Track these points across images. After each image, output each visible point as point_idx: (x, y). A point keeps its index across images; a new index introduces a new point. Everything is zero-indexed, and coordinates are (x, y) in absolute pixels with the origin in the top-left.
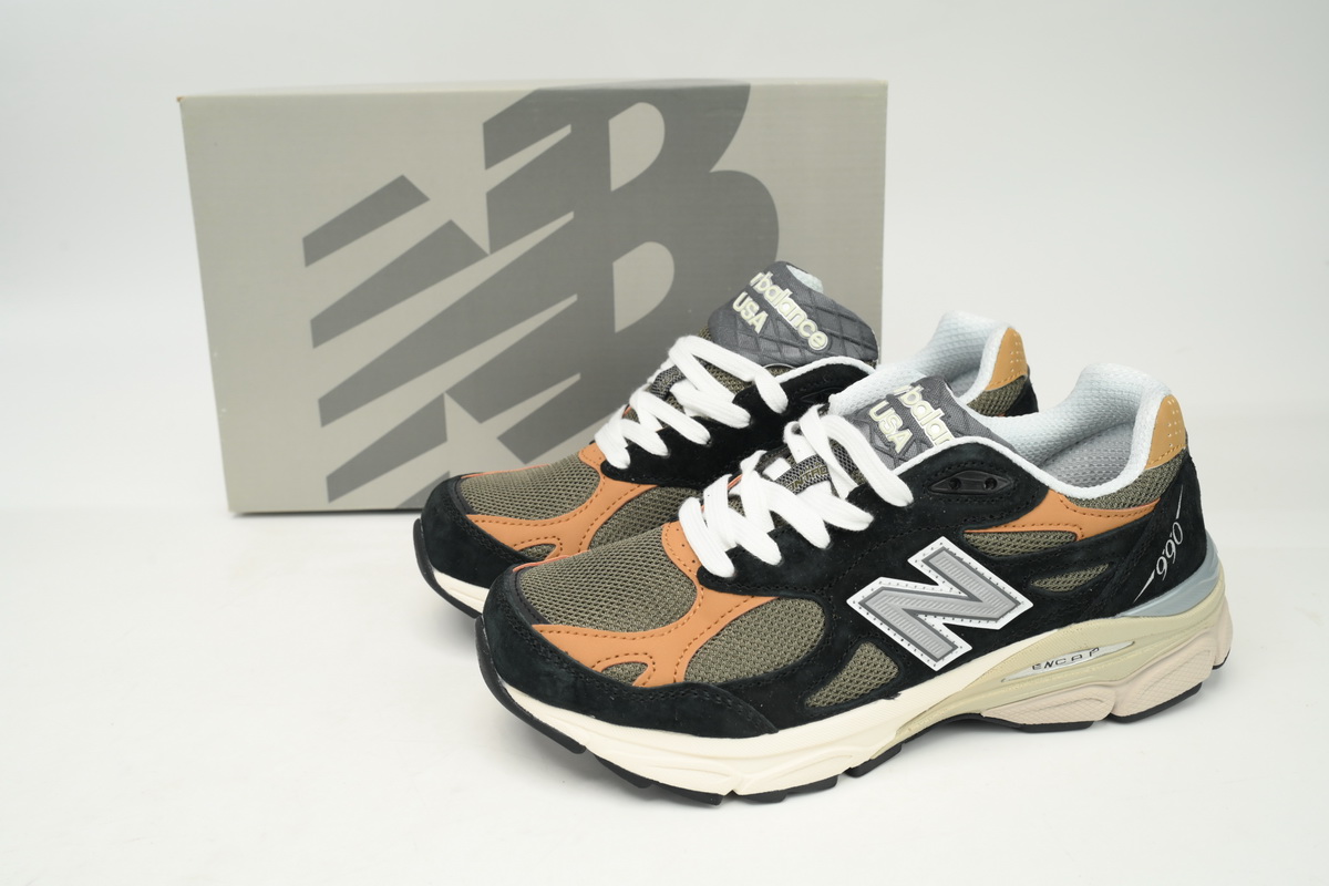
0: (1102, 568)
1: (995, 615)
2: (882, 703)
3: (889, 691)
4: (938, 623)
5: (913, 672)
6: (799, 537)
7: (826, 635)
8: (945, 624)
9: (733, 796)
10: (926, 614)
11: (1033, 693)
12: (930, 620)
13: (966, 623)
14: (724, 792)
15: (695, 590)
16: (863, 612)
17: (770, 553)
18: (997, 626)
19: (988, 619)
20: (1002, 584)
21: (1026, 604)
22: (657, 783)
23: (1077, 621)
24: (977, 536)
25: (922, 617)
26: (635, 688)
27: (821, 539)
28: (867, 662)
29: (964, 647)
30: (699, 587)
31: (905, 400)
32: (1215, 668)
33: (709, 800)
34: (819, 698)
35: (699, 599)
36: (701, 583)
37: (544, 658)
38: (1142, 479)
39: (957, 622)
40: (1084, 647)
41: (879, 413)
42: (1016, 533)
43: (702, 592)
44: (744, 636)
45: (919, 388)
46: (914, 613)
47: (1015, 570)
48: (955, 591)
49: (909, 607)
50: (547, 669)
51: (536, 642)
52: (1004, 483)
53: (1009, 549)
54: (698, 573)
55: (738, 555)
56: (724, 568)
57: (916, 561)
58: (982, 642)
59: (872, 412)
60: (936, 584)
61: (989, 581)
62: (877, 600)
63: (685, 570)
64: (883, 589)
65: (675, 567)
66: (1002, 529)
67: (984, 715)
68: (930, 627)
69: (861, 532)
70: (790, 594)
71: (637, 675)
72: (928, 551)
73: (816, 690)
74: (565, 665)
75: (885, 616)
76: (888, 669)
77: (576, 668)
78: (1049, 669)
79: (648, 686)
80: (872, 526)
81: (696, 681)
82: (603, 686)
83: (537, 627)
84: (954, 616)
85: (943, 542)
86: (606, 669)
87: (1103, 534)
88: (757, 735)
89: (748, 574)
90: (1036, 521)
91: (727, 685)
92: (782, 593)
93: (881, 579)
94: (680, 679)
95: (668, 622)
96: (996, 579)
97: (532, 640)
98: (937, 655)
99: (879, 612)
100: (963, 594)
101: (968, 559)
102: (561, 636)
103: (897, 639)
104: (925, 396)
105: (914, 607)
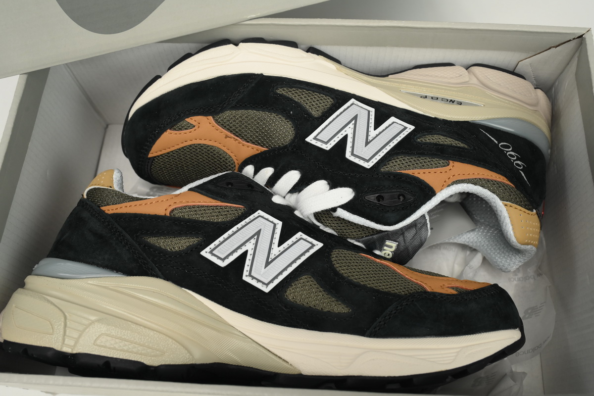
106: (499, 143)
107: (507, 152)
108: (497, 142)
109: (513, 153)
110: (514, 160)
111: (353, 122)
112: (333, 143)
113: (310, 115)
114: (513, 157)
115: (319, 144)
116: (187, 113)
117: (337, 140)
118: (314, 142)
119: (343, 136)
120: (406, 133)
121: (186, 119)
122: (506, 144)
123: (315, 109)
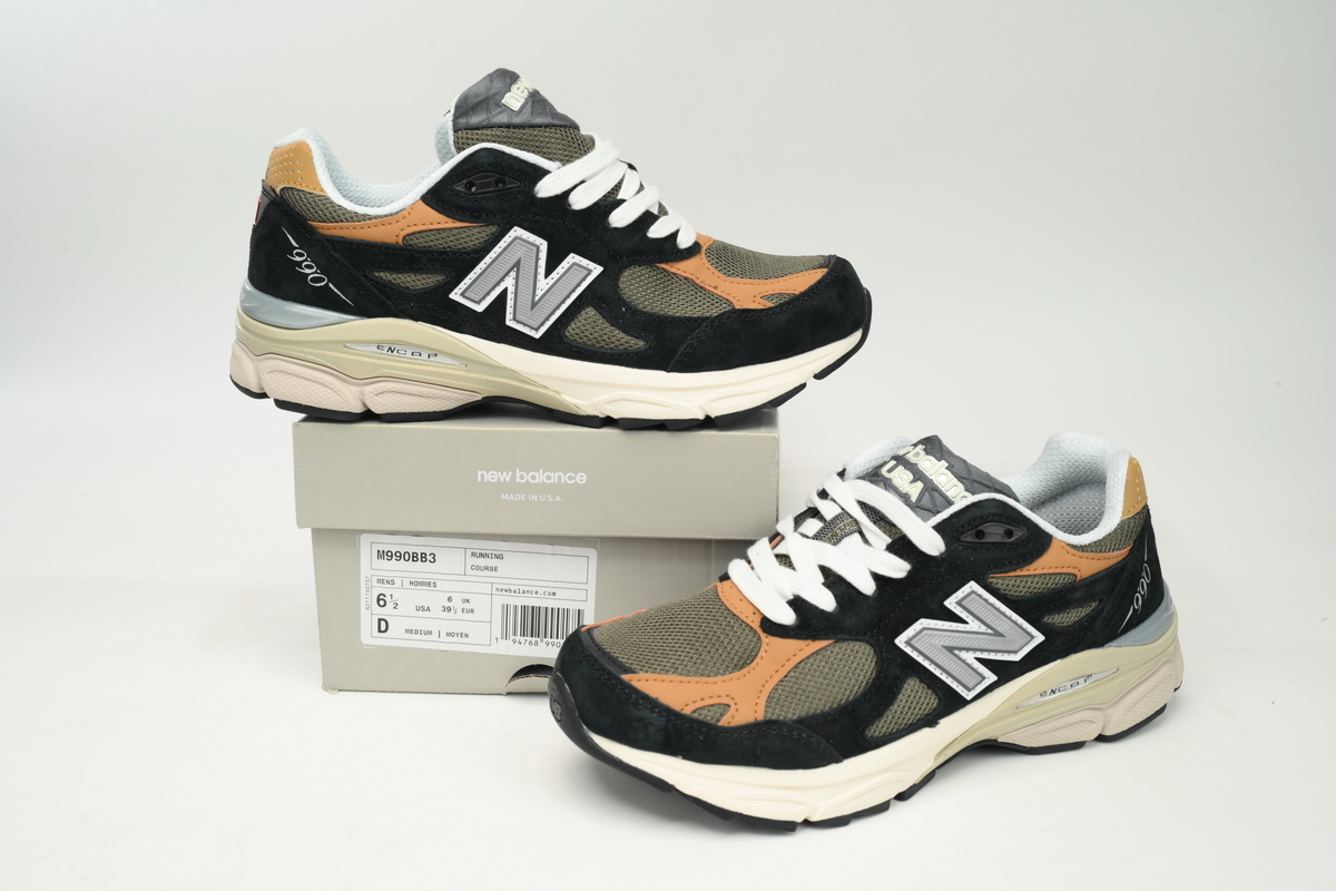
0: (1094, 605)
1: (1016, 648)
2: (926, 731)
3: (930, 720)
4: (969, 657)
5: (951, 702)
6: (850, 585)
7: (879, 672)
8: (976, 658)
9: (807, 823)
10: (960, 649)
11: (1041, 718)
12: (963, 655)
13: (993, 656)
14: (800, 820)
15: (759, 638)
16: (908, 650)
17: (826, 601)
18: (1017, 658)
19: (1009, 652)
20: (1020, 621)
21: (1040, 638)
22: (741, 815)
23: (1076, 652)
24: (997, 580)
25: (957, 652)
26: (723, 728)
27: (867, 587)
28: (913, 696)
29: (991, 678)
30: (763, 635)
31: (910, 457)
32: (1176, 690)
33: (785, 827)
34: (878, 729)
35: (764, 647)
36: (764, 631)
37: (636, 704)
38: (1121, 526)
39: (985, 656)
40: (1082, 674)
41: (890, 471)
42: (1030, 576)
43: (766, 639)
44: (809, 677)
45: (921, 447)
46: (950, 649)
47: (1030, 607)
48: (983, 629)
49: (946, 644)
50: (640, 714)
51: (627, 691)
52: (1019, 534)
53: (1025, 590)
54: (762, 622)
55: (797, 603)
56: (787, 617)
57: (951, 603)
58: (1006, 672)
59: (884, 471)
60: (967, 623)
61: (1009, 619)
62: (920, 638)
63: (748, 621)
64: (924, 629)
65: (738, 619)
66: (1018, 573)
67: (1000, 740)
68: (964, 661)
69: (901, 579)
70: (847, 637)
71: (722, 715)
72: (960, 594)
73: (873, 722)
74: (657, 710)
75: (927, 653)
76: (930, 701)
77: (667, 712)
78: (1053, 696)
79: (733, 724)
80: (910, 573)
81: (774, 718)
82: (692, 727)
83: (626, 677)
84: (982, 650)
85: (972, 586)
86: (694, 712)
87: (1095, 575)
88: (825, 765)
89: (808, 622)
90: (1045, 565)
91: (800, 721)
92: (840, 636)
93: (922, 620)
94: (760, 716)
95: (741, 668)
96: (1015, 617)
97: (623, 689)
98: (970, 685)
99: (922, 649)
100: (990, 631)
101: (992, 600)
102: (649, 683)
103: (937, 672)
104: (927, 452)
105: (950, 644)
106: (327, 284)
107: (316, 272)
108: (331, 285)
109: (307, 271)
110: (306, 260)
111: (537, 298)
112: (565, 264)
113: (598, 308)
114: (307, 266)
115: (585, 262)
116: (771, 313)
117: (560, 270)
118: (592, 265)
119: (551, 276)
120: (462, 286)
121: (772, 305)
122: (318, 285)
123: (590, 320)
